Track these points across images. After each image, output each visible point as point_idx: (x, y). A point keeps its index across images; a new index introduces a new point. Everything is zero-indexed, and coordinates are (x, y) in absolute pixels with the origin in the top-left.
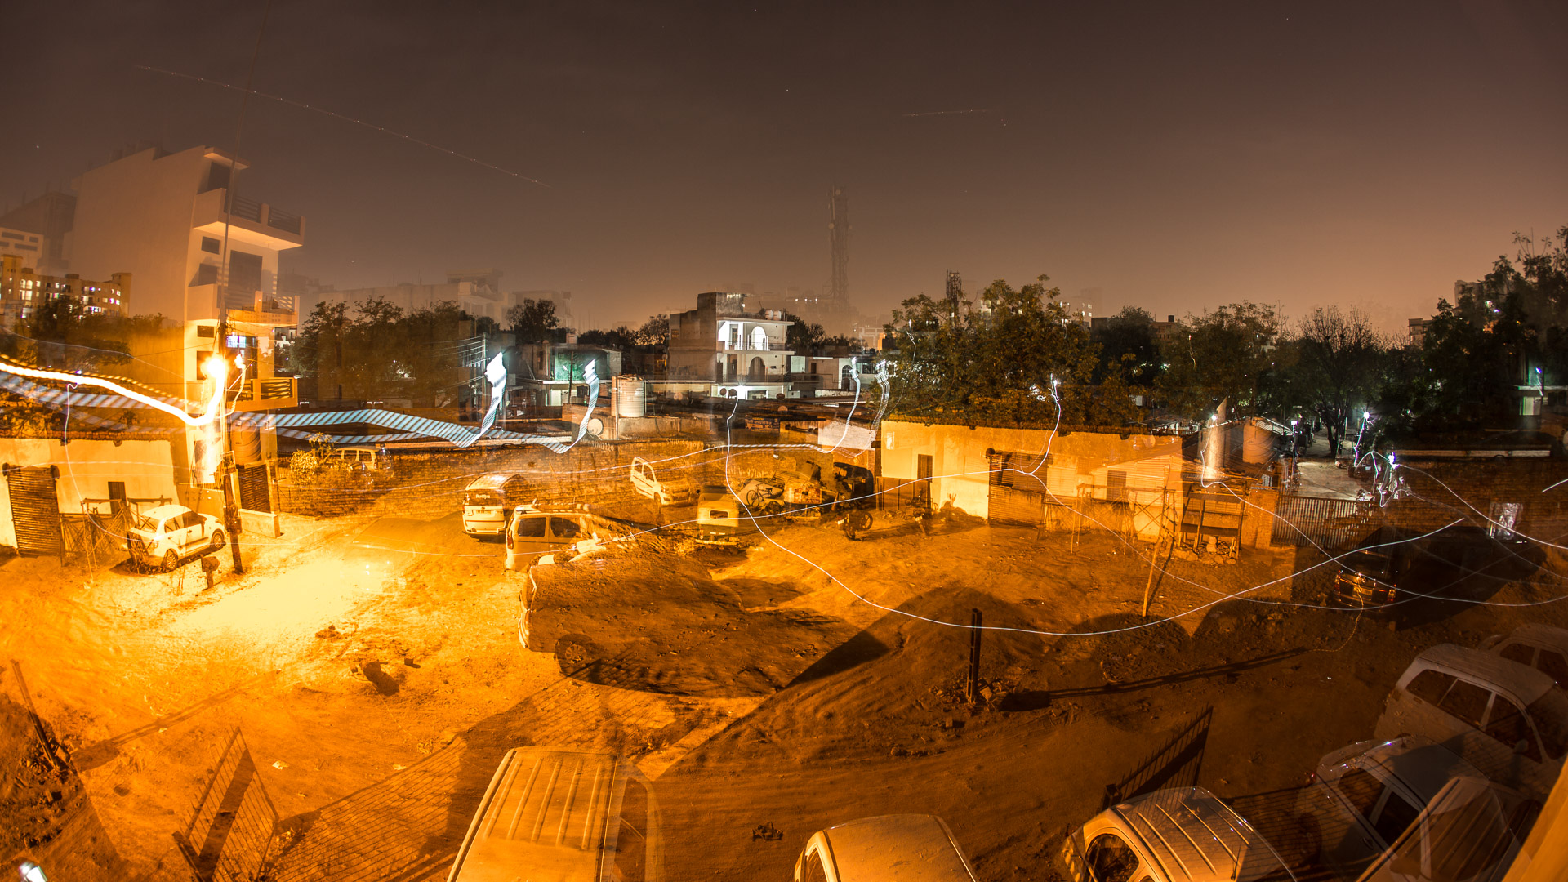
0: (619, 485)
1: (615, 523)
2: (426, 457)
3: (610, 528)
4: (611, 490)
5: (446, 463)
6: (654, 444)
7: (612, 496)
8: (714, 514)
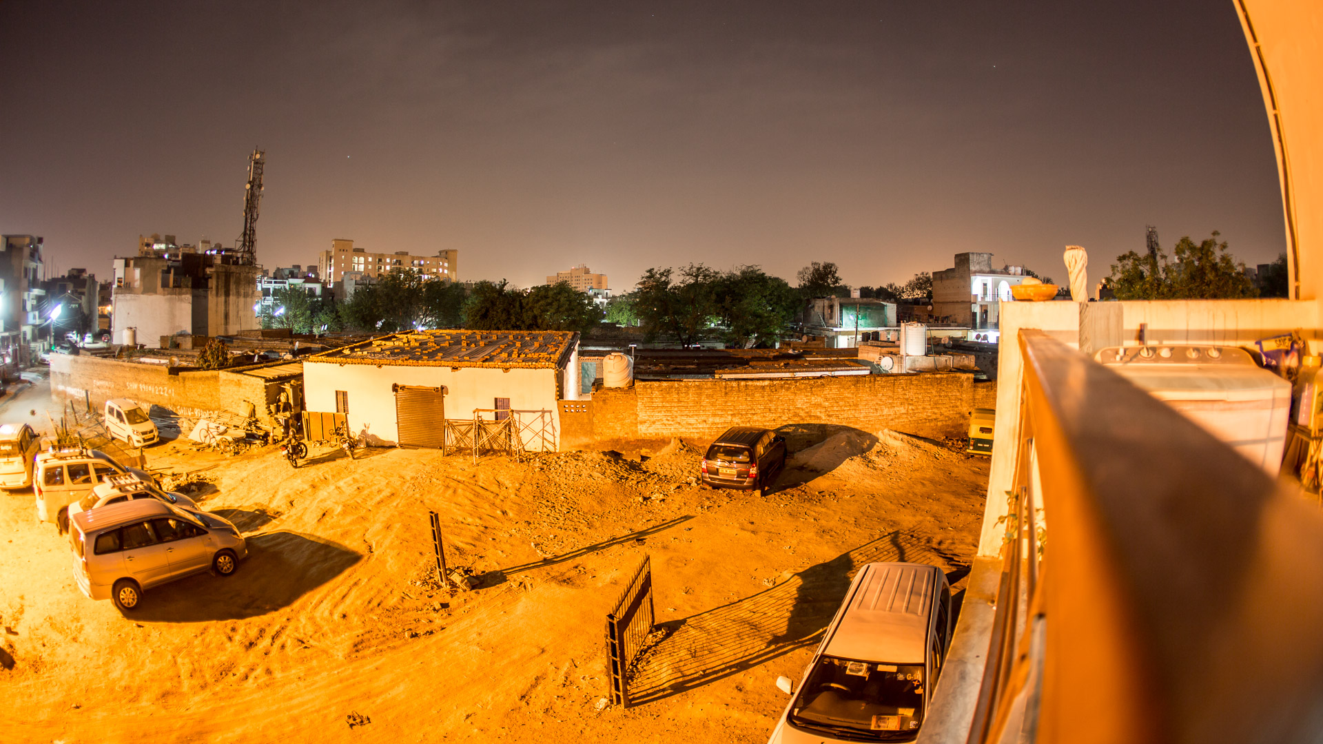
0: (910, 407)
1: (906, 436)
2: (767, 383)
3: (902, 440)
4: (903, 411)
5: (782, 387)
6: (938, 376)
7: (905, 416)
8: (983, 430)
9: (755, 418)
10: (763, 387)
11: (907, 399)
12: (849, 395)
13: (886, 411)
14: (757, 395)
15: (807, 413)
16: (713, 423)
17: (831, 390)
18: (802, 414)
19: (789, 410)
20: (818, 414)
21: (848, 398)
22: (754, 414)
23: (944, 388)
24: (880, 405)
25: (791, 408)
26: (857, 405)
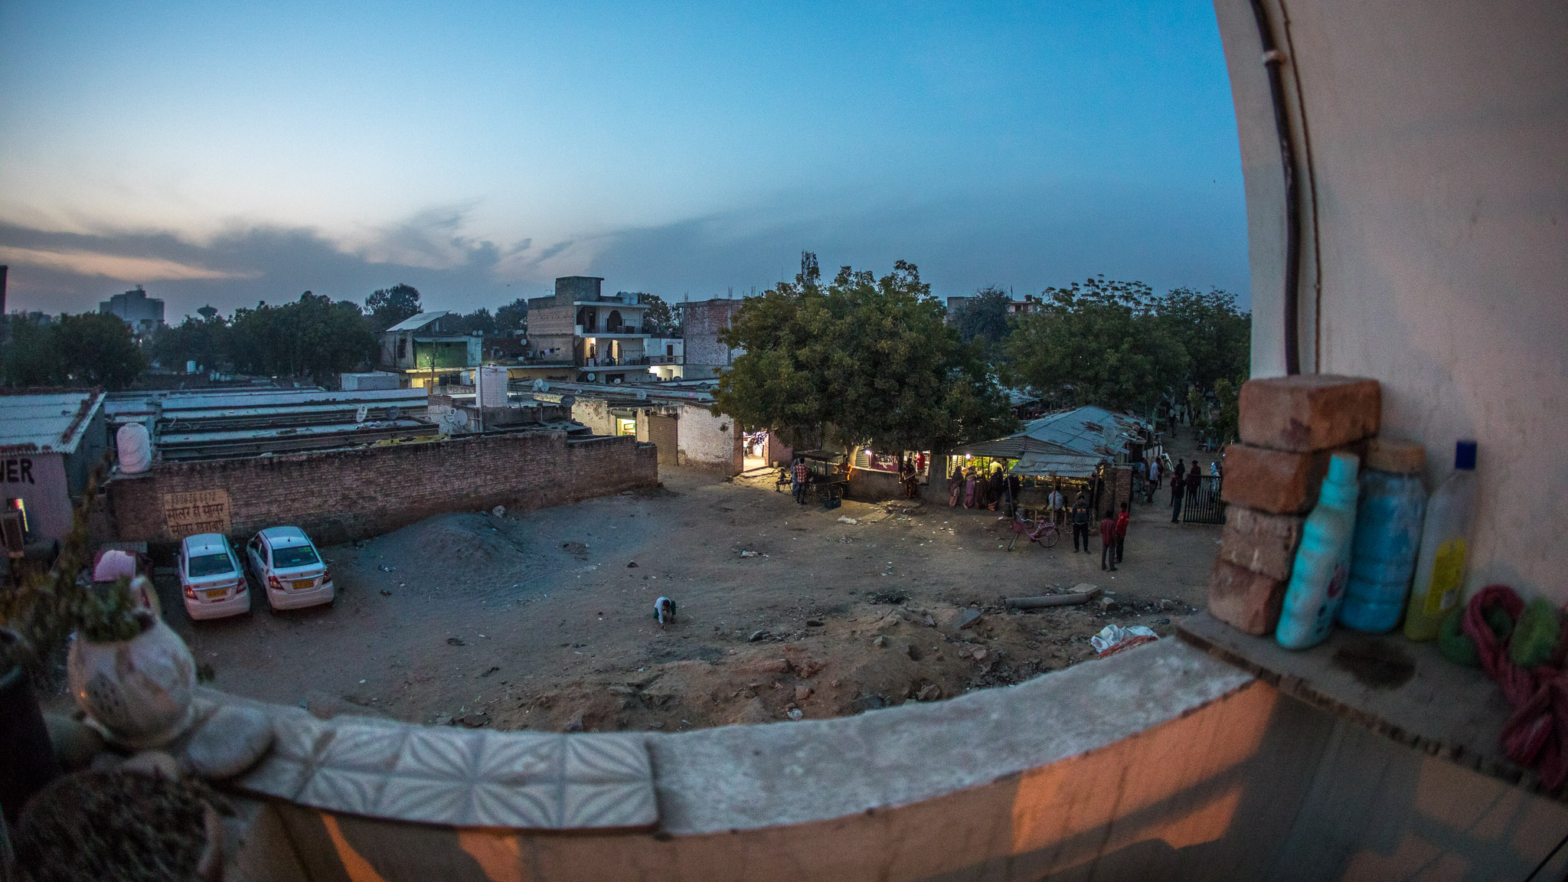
4: (480, 483)
6: (520, 436)
7: (483, 489)
9: (297, 505)
10: (300, 464)
11: (482, 467)
12: (409, 467)
13: (457, 484)
14: (295, 474)
15: (358, 494)
16: (248, 517)
17: (385, 462)
18: (353, 495)
19: (337, 491)
20: (373, 494)
21: (409, 471)
22: (293, 500)
23: (529, 451)
24: (447, 476)
25: (339, 488)
26: (419, 480)
